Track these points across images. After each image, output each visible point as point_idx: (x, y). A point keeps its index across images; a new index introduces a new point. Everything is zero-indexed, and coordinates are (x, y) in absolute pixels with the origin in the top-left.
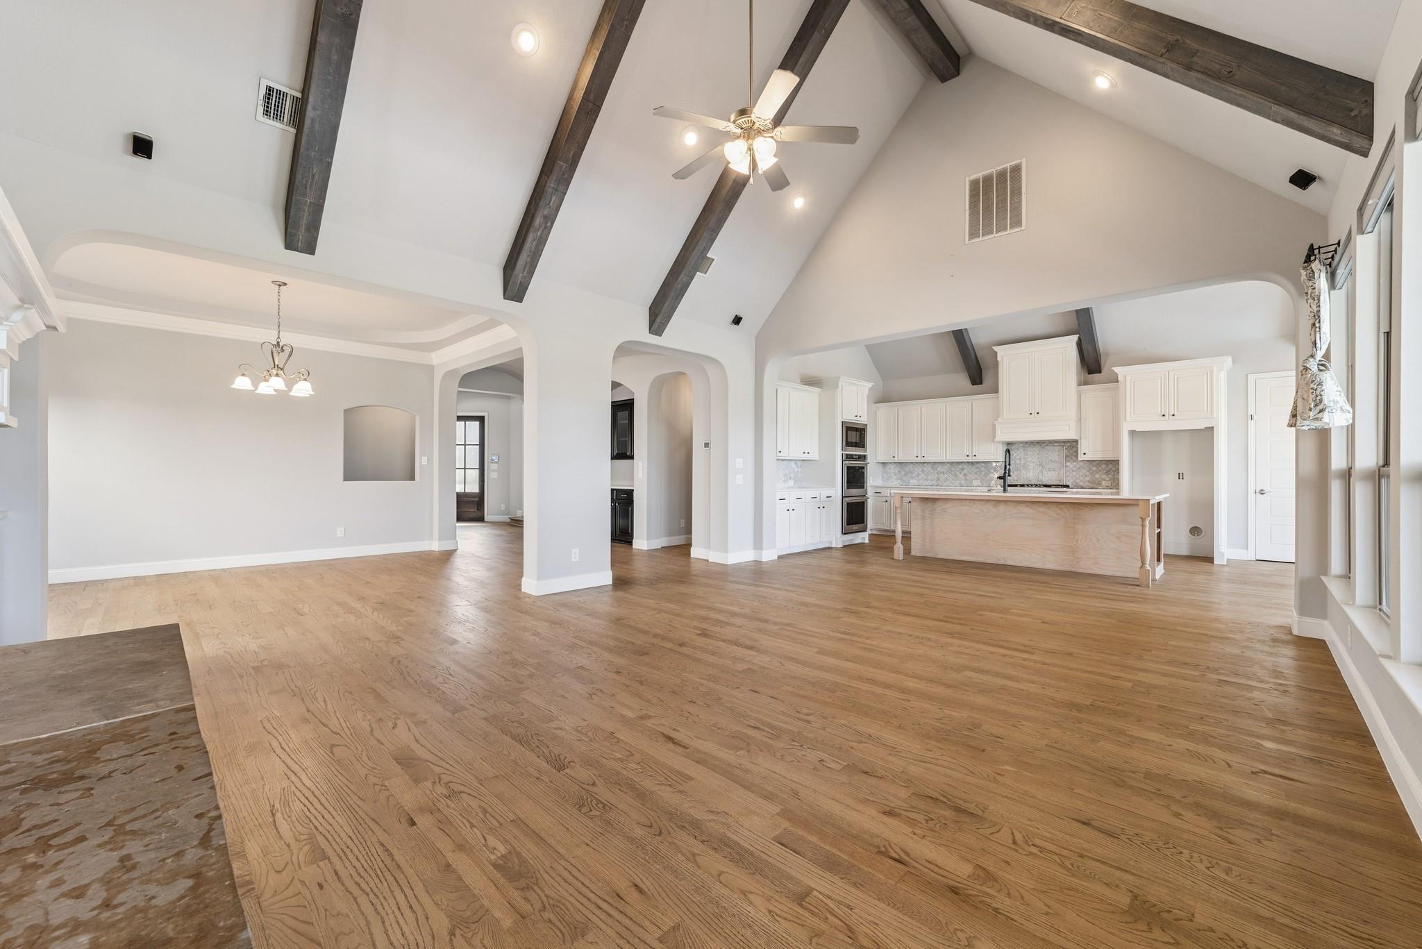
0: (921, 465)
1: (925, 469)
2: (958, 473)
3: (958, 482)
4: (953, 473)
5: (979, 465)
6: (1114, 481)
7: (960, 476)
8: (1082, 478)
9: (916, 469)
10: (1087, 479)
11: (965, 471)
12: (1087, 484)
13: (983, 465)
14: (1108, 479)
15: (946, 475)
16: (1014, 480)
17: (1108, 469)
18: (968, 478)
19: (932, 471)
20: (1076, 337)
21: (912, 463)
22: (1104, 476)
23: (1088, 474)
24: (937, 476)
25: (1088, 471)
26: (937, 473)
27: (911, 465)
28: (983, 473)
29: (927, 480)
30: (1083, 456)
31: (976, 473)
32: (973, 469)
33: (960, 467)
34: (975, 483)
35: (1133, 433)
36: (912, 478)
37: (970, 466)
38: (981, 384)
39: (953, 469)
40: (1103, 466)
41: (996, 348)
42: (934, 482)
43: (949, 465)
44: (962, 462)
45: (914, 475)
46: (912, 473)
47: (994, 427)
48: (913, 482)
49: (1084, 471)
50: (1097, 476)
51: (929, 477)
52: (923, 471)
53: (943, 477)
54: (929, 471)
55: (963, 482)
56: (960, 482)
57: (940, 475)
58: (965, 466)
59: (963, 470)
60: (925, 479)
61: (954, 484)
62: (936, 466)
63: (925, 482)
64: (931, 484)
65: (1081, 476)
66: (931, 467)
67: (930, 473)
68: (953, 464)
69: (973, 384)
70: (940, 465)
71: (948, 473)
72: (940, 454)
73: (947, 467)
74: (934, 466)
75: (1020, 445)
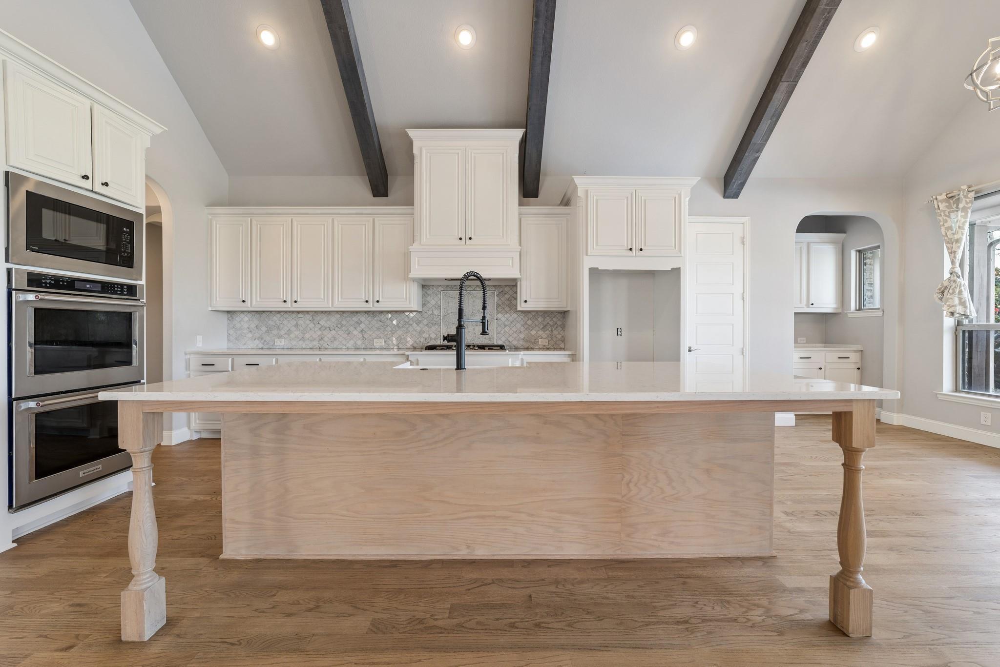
0: (294, 315)
1: (301, 322)
2: (352, 329)
3: (352, 342)
4: (344, 328)
5: (382, 317)
6: (552, 340)
7: (355, 332)
8: (516, 335)
9: (285, 322)
10: (522, 336)
11: (363, 326)
12: (521, 342)
13: (389, 316)
14: (544, 336)
15: (333, 332)
16: (431, 339)
17: (545, 323)
18: (366, 336)
19: (311, 325)
20: (519, 133)
21: (279, 312)
22: (541, 333)
23: (522, 329)
24: (319, 333)
25: (523, 326)
26: (320, 329)
27: (279, 316)
28: (389, 329)
29: (303, 339)
30: (523, 304)
31: (378, 329)
32: (374, 322)
33: (355, 319)
34: (378, 343)
35: (594, 272)
36: (280, 337)
37: (370, 319)
38: (387, 196)
39: (344, 322)
40: (540, 319)
41: (412, 133)
42: (316, 343)
43: (338, 316)
44: (357, 312)
45: (282, 332)
46: (279, 328)
47: (407, 256)
48: (281, 343)
49: (518, 325)
50: (533, 332)
51: (307, 336)
52: (297, 325)
53: (328, 335)
54: (308, 325)
55: (359, 343)
56: (355, 343)
57: (324, 332)
58: (363, 318)
59: (360, 324)
60: (301, 337)
61: (345, 345)
62: (317, 318)
63: (301, 342)
64: (311, 346)
65: (515, 332)
66: (311, 318)
67: (309, 329)
68: (345, 315)
69: (374, 196)
70: (324, 316)
71: (336, 329)
72: (322, 297)
73: (334, 319)
74: (315, 318)
75: (440, 289)
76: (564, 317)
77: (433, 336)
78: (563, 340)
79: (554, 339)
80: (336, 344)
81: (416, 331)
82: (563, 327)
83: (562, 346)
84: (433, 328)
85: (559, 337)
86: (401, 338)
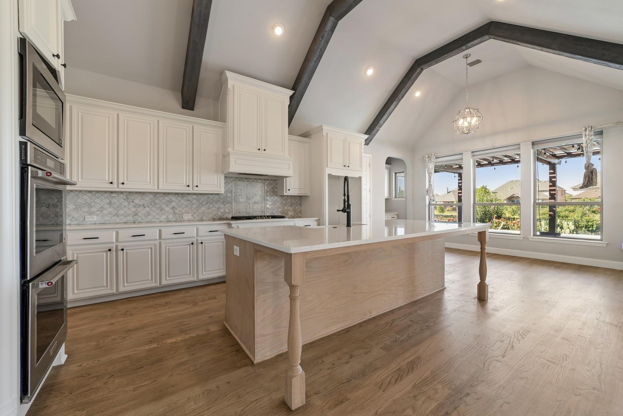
0: (107, 195)
1: (114, 200)
2: (164, 206)
3: (164, 217)
4: (157, 206)
5: (190, 197)
6: (295, 212)
7: (167, 209)
8: (276, 210)
9: (97, 200)
10: (280, 210)
11: (173, 204)
12: (280, 214)
13: (195, 197)
14: (291, 210)
15: (147, 209)
16: (226, 213)
17: (292, 202)
18: (176, 211)
19: (126, 203)
20: (291, 92)
21: (90, 192)
22: (289, 208)
23: (280, 206)
24: (134, 209)
25: (280, 204)
26: (134, 206)
27: (90, 195)
28: (194, 206)
29: (117, 215)
30: (287, 191)
31: (186, 206)
32: (183, 201)
33: (167, 198)
34: (186, 217)
35: (330, 176)
36: (91, 214)
37: (179, 198)
38: (193, 110)
39: (157, 201)
40: (289, 200)
41: (228, 74)
42: (130, 218)
43: (151, 196)
44: (169, 194)
45: (94, 209)
46: (90, 206)
48: (91, 219)
49: (278, 204)
50: (286, 208)
51: (121, 212)
52: (110, 203)
53: (142, 212)
54: (122, 203)
55: (171, 217)
56: (167, 217)
57: (138, 209)
58: (174, 198)
59: (171, 203)
60: (114, 214)
61: (158, 219)
62: (131, 197)
63: (114, 218)
64: (125, 220)
65: (276, 208)
66: (125, 198)
67: (123, 207)
68: (158, 195)
69: (183, 108)
70: (138, 195)
71: (150, 206)
72: (149, 181)
73: (148, 198)
74: (129, 197)
75: (232, 179)
76: (301, 199)
77: (227, 211)
78: (301, 212)
79: (296, 211)
80: (150, 218)
81: (215, 207)
82: (300, 204)
83: (300, 215)
84: (227, 206)
85: (299, 210)
86: (204, 213)
